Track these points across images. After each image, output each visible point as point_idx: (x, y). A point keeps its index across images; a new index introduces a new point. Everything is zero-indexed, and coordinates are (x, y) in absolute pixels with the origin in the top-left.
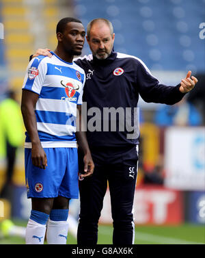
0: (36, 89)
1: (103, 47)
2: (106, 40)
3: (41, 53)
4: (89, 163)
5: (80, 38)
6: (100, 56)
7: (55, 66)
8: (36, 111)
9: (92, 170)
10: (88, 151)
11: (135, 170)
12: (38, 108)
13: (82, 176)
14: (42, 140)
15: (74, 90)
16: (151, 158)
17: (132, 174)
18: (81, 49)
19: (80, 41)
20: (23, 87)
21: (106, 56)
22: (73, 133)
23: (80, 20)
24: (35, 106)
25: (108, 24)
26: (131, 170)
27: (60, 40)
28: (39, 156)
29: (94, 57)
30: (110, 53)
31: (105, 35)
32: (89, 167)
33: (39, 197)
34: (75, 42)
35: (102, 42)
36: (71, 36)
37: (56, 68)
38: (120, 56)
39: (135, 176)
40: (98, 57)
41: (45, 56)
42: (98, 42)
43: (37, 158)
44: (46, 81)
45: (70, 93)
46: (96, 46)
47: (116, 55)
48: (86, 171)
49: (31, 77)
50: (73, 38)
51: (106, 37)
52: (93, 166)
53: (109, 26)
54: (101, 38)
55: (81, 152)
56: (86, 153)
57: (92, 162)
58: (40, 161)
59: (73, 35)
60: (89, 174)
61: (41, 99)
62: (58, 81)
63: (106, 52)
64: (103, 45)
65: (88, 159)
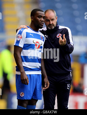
0: (21, 45)
1: (52, 23)
2: (52, 20)
3: (23, 27)
4: (47, 82)
5: (42, 19)
6: (50, 27)
7: (30, 33)
8: (21, 56)
9: (48, 86)
10: (46, 76)
11: (70, 86)
12: (22, 55)
13: (44, 88)
14: (25, 71)
15: (39, 45)
16: (76, 79)
17: (69, 88)
18: (42, 25)
19: (43, 21)
20: (15, 45)
21: (53, 28)
22: (40, 67)
23: (43, 10)
24: (20, 54)
25: (53, 12)
26: (68, 86)
27: (33, 20)
28: (25, 78)
29: (47, 28)
30: (55, 26)
31: (52, 17)
32: (47, 84)
33: (22, 99)
34: (40, 22)
35: (51, 21)
36: (38, 18)
37: (30, 34)
38: (61, 27)
39: (70, 89)
40: (49, 28)
41: (25, 28)
42: (49, 21)
43: (24, 80)
44: (26, 41)
45: (38, 46)
46: (48, 23)
47: (58, 27)
48: (45, 86)
49: (18, 40)
50: (39, 19)
51: (52, 18)
52: (49, 83)
53: (54, 13)
54: (50, 18)
55: (43, 77)
56: (45, 77)
57: (48, 81)
58: (25, 81)
59: (39, 18)
60: (47, 88)
61: (23, 50)
62: (32, 41)
63: (53, 26)
64: (51, 22)
65: (46, 80)
